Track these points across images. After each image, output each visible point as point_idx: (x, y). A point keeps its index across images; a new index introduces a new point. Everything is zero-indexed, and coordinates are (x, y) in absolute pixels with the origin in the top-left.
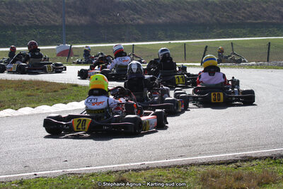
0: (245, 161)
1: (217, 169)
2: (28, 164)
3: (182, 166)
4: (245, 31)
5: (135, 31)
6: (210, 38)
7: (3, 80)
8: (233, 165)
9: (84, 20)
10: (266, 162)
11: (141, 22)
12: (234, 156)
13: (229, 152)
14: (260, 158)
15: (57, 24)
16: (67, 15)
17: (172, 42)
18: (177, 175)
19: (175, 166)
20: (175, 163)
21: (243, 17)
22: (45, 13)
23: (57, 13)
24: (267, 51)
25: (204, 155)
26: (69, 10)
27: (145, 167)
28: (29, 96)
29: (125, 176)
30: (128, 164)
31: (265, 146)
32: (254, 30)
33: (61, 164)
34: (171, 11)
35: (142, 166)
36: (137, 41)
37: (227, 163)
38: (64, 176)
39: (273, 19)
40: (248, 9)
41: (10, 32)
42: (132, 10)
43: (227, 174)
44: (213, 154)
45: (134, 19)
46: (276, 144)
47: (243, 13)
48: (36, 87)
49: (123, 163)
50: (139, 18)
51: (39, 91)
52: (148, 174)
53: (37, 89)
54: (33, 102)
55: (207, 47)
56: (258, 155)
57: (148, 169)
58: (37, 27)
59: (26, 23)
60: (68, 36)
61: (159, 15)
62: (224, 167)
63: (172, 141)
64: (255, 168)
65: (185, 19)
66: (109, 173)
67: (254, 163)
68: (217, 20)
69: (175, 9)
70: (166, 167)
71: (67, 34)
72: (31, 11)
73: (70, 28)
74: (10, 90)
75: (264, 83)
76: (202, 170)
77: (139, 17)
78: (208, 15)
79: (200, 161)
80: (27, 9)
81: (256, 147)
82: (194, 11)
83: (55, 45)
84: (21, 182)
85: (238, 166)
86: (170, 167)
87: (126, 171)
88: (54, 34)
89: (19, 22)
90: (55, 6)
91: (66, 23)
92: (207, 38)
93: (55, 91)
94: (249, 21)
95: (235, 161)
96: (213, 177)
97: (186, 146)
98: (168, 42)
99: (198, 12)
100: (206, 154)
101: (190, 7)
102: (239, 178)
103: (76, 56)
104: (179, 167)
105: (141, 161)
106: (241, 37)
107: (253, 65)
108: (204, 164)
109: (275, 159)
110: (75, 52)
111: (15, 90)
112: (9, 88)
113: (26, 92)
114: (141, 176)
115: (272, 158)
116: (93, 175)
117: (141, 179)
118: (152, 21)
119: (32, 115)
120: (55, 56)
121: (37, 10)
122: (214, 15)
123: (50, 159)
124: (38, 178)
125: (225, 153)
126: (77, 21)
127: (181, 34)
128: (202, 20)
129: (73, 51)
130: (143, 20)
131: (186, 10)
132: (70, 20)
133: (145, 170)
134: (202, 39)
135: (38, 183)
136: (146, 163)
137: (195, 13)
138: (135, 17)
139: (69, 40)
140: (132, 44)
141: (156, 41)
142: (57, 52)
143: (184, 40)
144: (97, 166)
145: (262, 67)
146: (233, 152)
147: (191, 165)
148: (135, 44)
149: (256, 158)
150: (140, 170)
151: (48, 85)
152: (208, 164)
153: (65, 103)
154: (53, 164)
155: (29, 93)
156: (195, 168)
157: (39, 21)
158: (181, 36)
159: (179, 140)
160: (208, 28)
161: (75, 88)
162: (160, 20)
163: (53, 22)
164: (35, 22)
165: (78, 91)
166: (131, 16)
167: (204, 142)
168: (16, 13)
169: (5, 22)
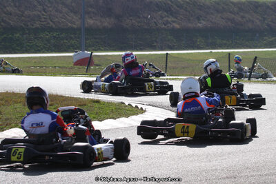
5: (169, 37)
6: (259, 48)
7: (10, 93)
9: (107, 22)
11: (177, 26)
15: (74, 26)
16: (87, 16)
17: (213, 51)
22: (61, 12)
23: (75, 13)
26: (90, 9)
34: (212, 14)
36: (171, 49)
41: (18, 35)
42: (167, 11)
45: (167, 22)
50: (174, 22)
51: (53, 107)
53: (51, 105)
55: (256, 58)
58: (51, 30)
59: (37, 25)
60: (88, 42)
61: (198, 19)
63: (213, 171)
65: (229, 23)
68: (268, 25)
69: (218, 11)
71: (86, 39)
72: (44, 10)
73: (91, 31)
74: (18, 105)
77: (175, 19)
78: (258, 19)
80: (40, 7)
82: (242, 14)
83: (72, 52)
88: (71, 38)
89: (29, 24)
90: (73, 4)
91: (86, 25)
92: (256, 47)
97: (231, 177)
98: (209, 51)
99: (246, 15)
101: (236, 9)
103: (97, 65)
110: (96, 61)
111: (24, 105)
112: (16, 102)
118: (190, 25)
120: (72, 65)
121: (50, 9)
122: (264, 19)
126: (99, 24)
127: (224, 42)
128: (250, 25)
129: (94, 59)
130: (179, 24)
131: (231, 12)
132: (91, 22)
134: (251, 48)
137: (242, 17)
138: (169, 20)
139: (90, 46)
140: (165, 52)
141: (194, 49)
142: (75, 61)
143: (228, 49)
148: (169, 52)
151: (64, 100)
157: (54, 22)
158: (225, 44)
159: (223, 170)
160: (257, 35)
161: (97, 105)
162: (199, 25)
163: (70, 24)
164: (48, 23)
165: (99, 108)
166: (165, 19)
167: (252, 173)
168: (26, 13)
169: (12, 23)
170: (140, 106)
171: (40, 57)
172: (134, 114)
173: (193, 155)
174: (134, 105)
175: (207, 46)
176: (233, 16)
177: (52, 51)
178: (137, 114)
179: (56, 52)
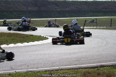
0: (101, 67)
1: (90, 70)
2: (12, 67)
3: (76, 69)
4: (101, 14)
5: (57, 14)
6: (87, 17)
7: (3, 33)
8: (97, 69)
9: (35, 9)
10: (110, 68)
11: (59, 10)
12: (97, 65)
13: (95, 63)
14: (108, 66)
15: (25, 10)
16: (28, 7)
17: (71, 18)
18: (73, 72)
19: (73, 69)
20: (73, 68)
21: (101, 8)
22: (20, 5)
23: (25, 6)
24: (110, 22)
25: (84, 64)
26: (30, 4)
27: (60, 69)
28: (13, 39)
29: (52, 72)
30: (53, 68)
31: (110, 61)
32: (105, 14)
33: (26, 67)
35: (59, 68)
36: (57, 17)
37: (94, 68)
38: (27, 72)
39: (113, 9)
40: (103, 5)
41: (5, 13)
42: (56, 5)
43: (94, 72)
44: (88, 64)
45: (56, 8)
46: (114, 60)
47: (101, 7)
48: (16, 36)
49: (51, 67)
51: (17, 37)
52: (61, 72)
53: (16, 37)
54: (15, 42)
55: (86, 20)
56: (107, 65)
57: (61, 70)
58: (16, 11)
59: (12, 10)
60: (29, 15)
61: (66, 7)
62: (93, 69)
63: (71, 58)
64: (106, 70)
65: (77, 9)
66: (46, 71)
67: (105, 68)
68: (90, 9)
69: (73, 5)
70: (69, 69)
72: (14, 5)
74: (5, 37)
75: (109, 35)
76: (84, 70)
78: (86, 7)
79: (83, 67)
80: (12, 4)
81: (106, 61)
82: (81, 6)
84: (10, 74)
85: (99, 69)
86: (71, 69)
87: (53, 70)
88: (23, 14)
89: (9, 9)
90: (24, 3)
91: (28, 10)
93: (24, 38)
94: (103, 10)
95: (97, 67)
96: (88, 73)
97: (77, 61)
99: (83, 6)
100: (86, 64)
101: (79, 4)
102: (99, 74)
103: (32, 23)
104: (74, 69)
105: (59, 66)
106: (100, 17)
107: (105, 28)
108: (84, 68)
109: (114, 66)
111: (7, 37)
112: (5, 36)
113: (12, 38)
114: (59, 72)
115: (112, 66)
116: (39, 72)
117: (59, 74)
118: (64, 9)
119: (14, 47)
121: (16, 4)
122: (89, 7)
123: (21, 65)
124: (16, 73)
125: (93, 64)
126: (33, 9)
127: (75, 15)
128: (84, 9)
129: (31, 21)
130: (60, 9)
131: (77, 5)
133: (60, 70)
135: (16, 75)
136: (61, 67)
137: (81, 7)
138: (57, 8)
139: (30, 17)
140: (55, 19)
141: (65, 17)
144: (41, 68)
145: (108, 29)
146: (96, 63)
147: (79, 68)
148: (56, 19)
149: (106, 66)
150: (58, 70)
151: (21, 35)
152: (86, 68)
153: (28, 42)
154: (23, 67)
155: (13, 38)
156: (81, 70)
157: (17, 9)
158: (75, 16)
159: (74, 58)
160: (86, 13)
161: (32, 36)
162: (67, 9)
163: (23, 9)
164: (15, 9)
165: (33, 38)
166: (55, 8)
167: (85, 59)
168: (8, 6)
169: (3, 9)
170: (46, 37)
171: (13, 21)
172: (44, 40)
173: (65, 53)
174: (44, 37)
175: (69, 16)
176: (78, 6)
177: (17, 19)
178: (46, 40)
179: (18, 19)
